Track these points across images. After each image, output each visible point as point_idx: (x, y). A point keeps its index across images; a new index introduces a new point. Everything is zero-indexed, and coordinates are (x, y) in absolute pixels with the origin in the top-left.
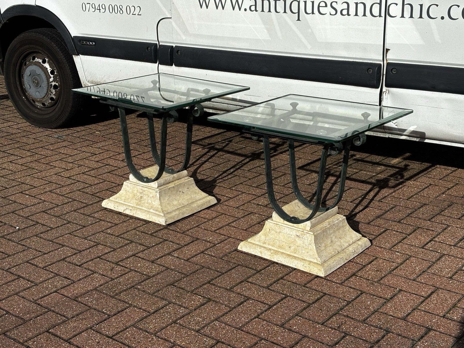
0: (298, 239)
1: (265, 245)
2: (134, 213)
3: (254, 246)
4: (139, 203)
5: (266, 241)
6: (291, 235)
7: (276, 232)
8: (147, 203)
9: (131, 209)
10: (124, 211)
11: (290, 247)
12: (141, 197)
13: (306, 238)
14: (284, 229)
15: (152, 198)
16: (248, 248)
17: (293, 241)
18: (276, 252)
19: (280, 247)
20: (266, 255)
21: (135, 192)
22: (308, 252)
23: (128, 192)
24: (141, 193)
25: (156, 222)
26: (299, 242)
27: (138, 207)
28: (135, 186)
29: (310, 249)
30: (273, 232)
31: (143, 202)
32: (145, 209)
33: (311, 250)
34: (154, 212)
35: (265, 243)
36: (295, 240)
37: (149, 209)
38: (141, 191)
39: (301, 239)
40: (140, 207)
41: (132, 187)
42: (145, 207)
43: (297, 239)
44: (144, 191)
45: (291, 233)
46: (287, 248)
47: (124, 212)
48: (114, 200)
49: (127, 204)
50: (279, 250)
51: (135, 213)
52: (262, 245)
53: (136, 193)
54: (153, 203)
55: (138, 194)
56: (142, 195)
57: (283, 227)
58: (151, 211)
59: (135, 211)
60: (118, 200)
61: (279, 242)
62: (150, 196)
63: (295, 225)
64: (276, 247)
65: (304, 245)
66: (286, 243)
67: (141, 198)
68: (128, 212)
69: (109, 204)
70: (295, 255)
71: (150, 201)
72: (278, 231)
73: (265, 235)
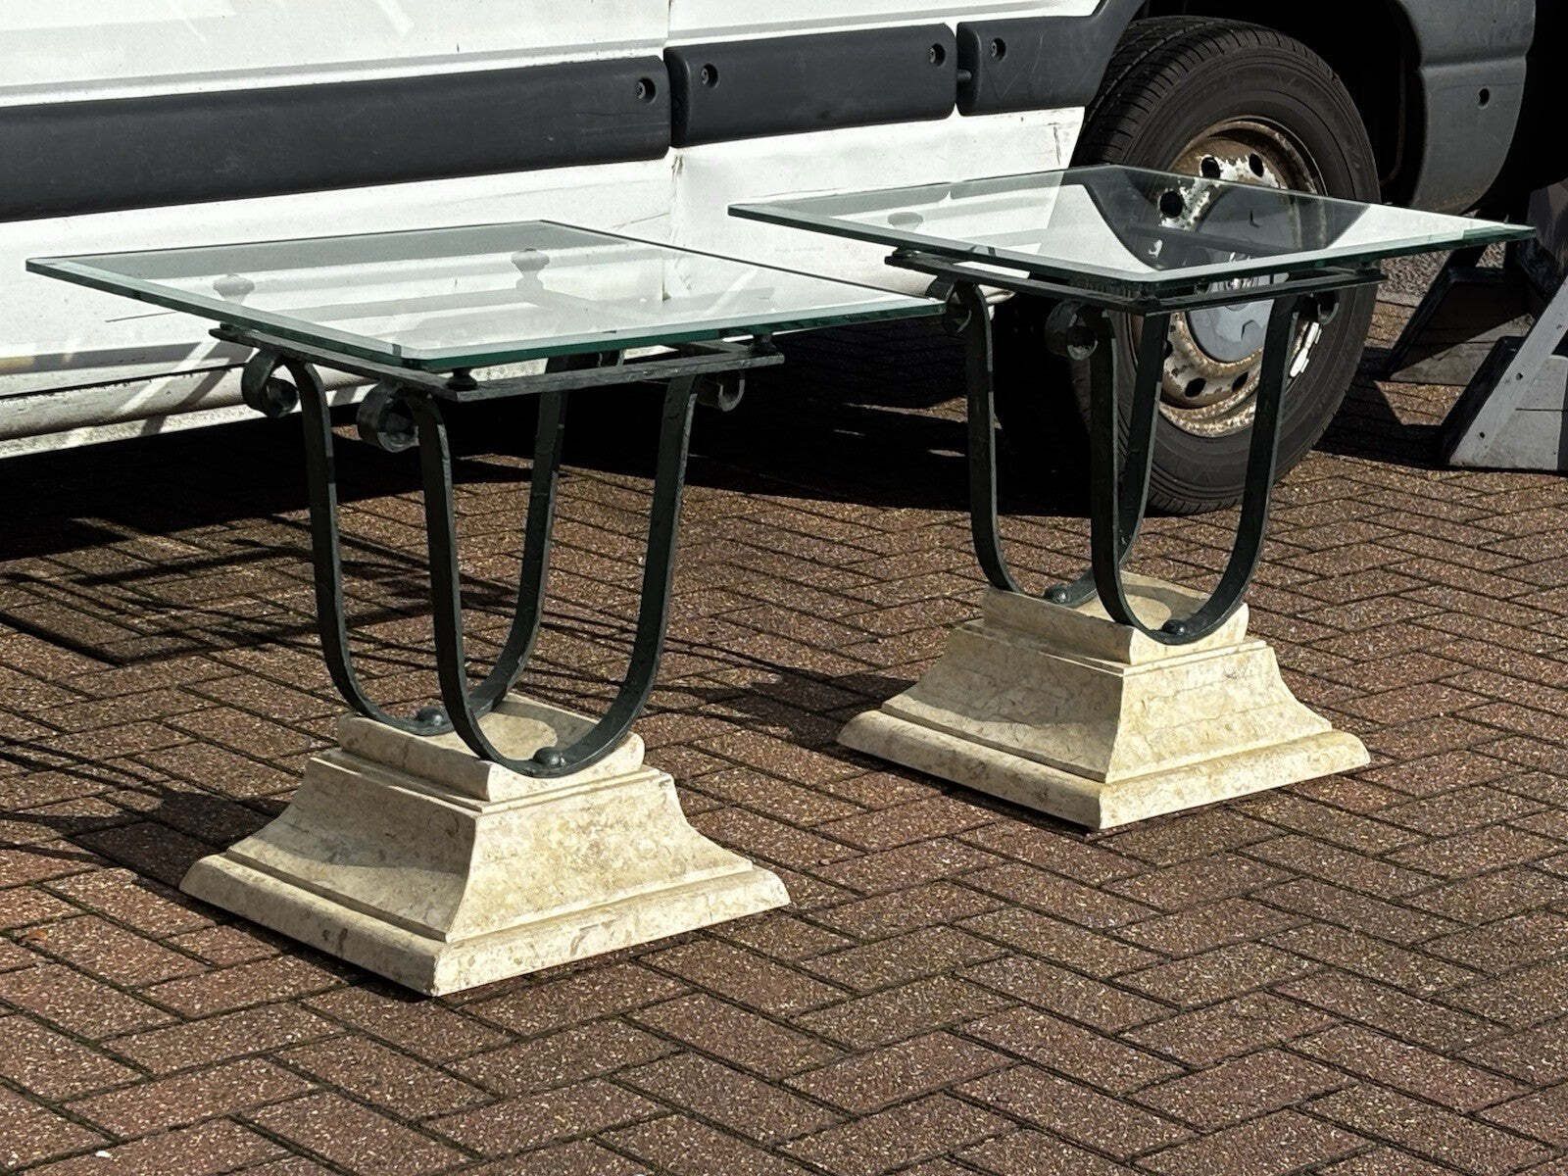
0: (1232, 686)
1: (1166, 765)
2: (629, 935)
3: (1144, 783)
4: (609, 876)
5: (1156, 750)
6: (1211, 684)
7: (1165, 699)
8: (643, 858)
9: (606, 918)
10: (574, 951)
11: (1228, 728)
12: (596, 847)
13: (1255, 671)
14: (1188, 672)
15: (650, 825)
16: (1136, 803)
17: (1222, 701)
18: (1216, 766)
19: (1208, 743)
20: (1200, 793)
21: (555, 837)
22: (1281, 715)
23: (514, 860)
24: (584, 830)
25: (750, 912)
26: (1240, 696)
27: (621, 895)
28: (548, 807)
29: (1276, 700)
30: (1155, 705)
31: (618, 864)
32: (658, 886)
33: (1281, 702)
34: (705, 875)
35: (1159, 758)
36: (1227, 696)
37: (676, 875)
38: (586, 818)
39: (1243, 680)
40: (632, 892)
41: (528, 824)
42: (655, 878)
43: (1231, 689)
44: (600, 809)
45: (1210, 678)
46: (1224, 733)
47: (579, 956)
48: (477, 932)
49: (556, 912)
50: (1213, 755)
51: (631, 928)
52: (1153, 768)
53: (560, 843)
54: (665, 841)
55: (573, 841)
56: (594, 836)
57: (1184, 669)
58: (692, 876)
59: (631, 918)
60: (503, 919)
61: (1191, 729)
62: (636, 821)
63: (1202, 644)
64: (1199, 751)
65: (1258, 699)
66: (1208, 721)
67: (599, 852)
68: (596, 944)
69: (480, 958)
70: (1263, 743)
71: (646, 844)
72: (1170, 692)
73: (1138, 729)
